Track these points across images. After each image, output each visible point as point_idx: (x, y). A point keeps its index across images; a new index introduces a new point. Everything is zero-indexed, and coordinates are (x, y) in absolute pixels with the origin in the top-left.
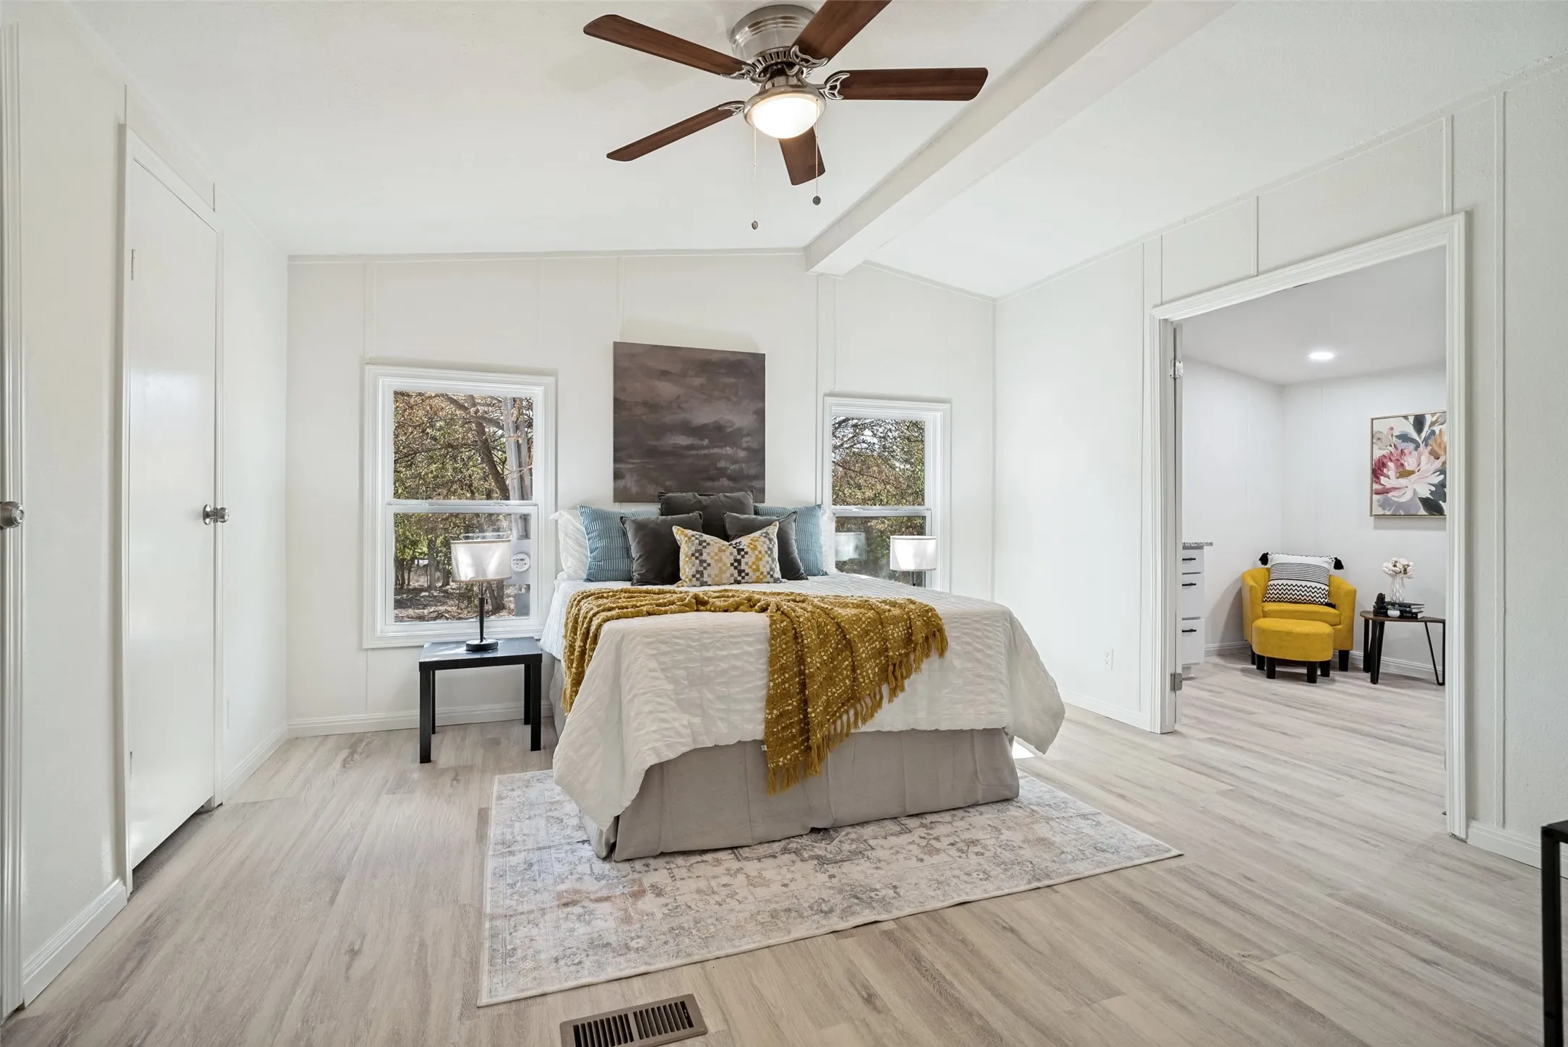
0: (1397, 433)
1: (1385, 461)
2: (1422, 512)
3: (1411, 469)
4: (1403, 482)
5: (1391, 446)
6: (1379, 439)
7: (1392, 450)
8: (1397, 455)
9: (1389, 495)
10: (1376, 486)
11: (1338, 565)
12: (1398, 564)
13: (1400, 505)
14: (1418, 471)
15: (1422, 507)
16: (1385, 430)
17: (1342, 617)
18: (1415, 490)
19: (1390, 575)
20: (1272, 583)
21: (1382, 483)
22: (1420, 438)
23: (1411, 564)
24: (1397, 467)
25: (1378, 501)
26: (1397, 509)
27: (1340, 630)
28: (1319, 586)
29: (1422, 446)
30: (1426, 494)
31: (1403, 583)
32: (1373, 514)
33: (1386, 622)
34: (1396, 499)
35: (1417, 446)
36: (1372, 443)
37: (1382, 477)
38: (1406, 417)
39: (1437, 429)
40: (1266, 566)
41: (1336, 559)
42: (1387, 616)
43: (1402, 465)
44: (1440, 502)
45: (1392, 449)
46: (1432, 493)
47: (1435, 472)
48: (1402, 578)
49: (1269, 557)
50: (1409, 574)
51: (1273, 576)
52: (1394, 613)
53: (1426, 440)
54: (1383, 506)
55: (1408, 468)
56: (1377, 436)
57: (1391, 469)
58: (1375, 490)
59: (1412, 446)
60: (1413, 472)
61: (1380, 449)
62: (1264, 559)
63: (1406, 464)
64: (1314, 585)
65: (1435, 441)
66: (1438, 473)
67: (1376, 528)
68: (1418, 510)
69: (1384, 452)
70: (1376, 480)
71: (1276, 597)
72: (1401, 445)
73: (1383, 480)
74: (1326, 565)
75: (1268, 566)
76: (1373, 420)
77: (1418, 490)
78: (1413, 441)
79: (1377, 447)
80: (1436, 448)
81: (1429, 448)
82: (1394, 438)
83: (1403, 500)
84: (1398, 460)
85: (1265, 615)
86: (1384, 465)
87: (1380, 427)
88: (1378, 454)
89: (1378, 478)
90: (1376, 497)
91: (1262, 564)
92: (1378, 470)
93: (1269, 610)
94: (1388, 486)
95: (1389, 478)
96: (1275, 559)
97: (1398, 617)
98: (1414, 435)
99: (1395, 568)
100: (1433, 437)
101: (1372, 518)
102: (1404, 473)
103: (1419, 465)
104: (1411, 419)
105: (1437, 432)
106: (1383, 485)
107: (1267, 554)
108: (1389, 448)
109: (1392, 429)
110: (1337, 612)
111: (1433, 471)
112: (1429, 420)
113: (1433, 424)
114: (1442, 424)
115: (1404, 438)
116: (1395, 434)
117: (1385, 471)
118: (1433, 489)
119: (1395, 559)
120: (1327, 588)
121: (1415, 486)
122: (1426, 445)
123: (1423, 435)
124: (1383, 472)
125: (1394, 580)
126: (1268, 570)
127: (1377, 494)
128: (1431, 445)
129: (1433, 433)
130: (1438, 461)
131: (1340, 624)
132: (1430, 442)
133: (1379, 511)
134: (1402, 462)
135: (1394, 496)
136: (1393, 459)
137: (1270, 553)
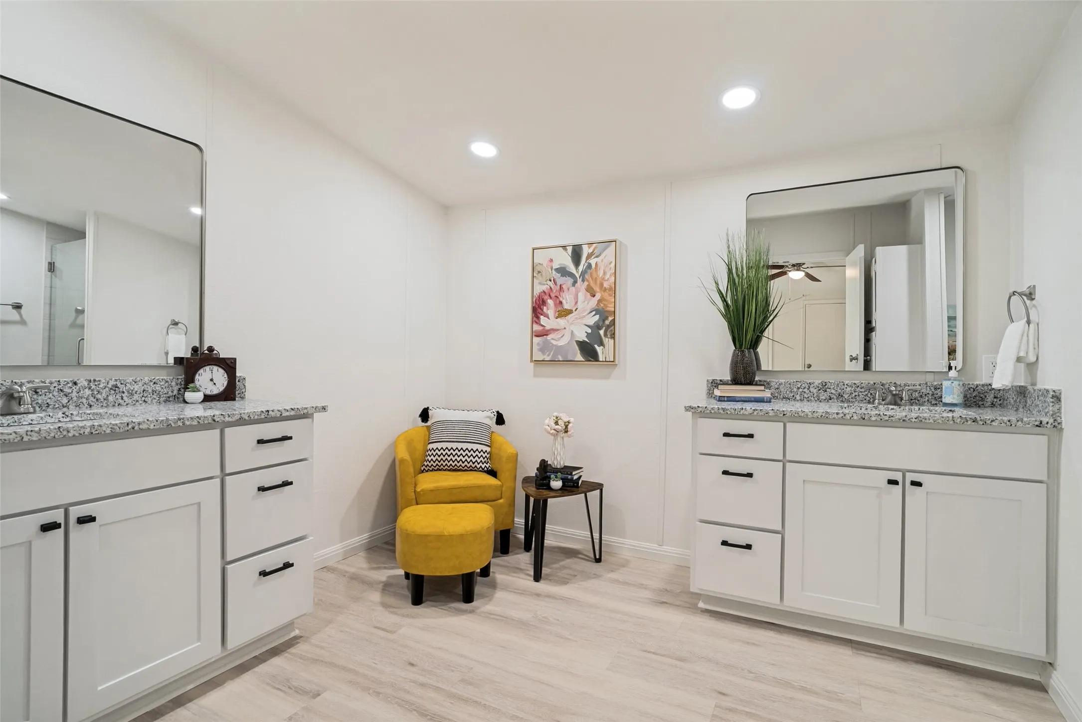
0: (556, 266)
1: (545, 297)
2: (579, 357)
3: (569, 308)
4: (562, 322)
5: (550, 280)
6: (539, 272)
7: (552, 286)
8: (557, 291)
9: (549, 337)
10: (537, 328)
11: (500, 420)
12: (560, 422)
13: (559, 349)
14: (576, 310)
15: (579, 351)
16: (545, 263)
17: (504, 489)
18: (572, 331)
19: (552, 434)
20: (431, 446)
21: (542, 323)
22: (577, 272)
23: (572, 420)
24: (555, 305)
25: (538, 344)
26: (555, 355)
27: (501, 505)
28: (480, 447)
29: (579, 281)
30: (582, 337)
31: (563, 445)
32: (533, 359)
33: (549, 500)
34: (554, 343)
35: (575, 282)
36: (533, 277)
37: (542, 317)
38: (564, 247)
39: (593, 261)
40: (426, 424)
41: (498, 412)
42: (549, 488)
43: (561, 303)
44: (596, 346)
45: (551, 284)
46: (588, 335)
47: (591, 312)
48: (563, 438)
49: (430, 413)
50: (569, 433)
51: (434, 437)
52: (556, 484)
53: (583, 274)
54: (542, 350)
55: (567, 306)
56: (538, 268)
57: (550, 308)
58: (535, 332)
59: (570, 281)
60: (570, 312)
61: (540, 284)
62: (425, 415)
63: (564, 302)
64: (475, 447)
65: (591, 276)
66: (594, 313)
67: (536, 375)
68: (575, 355)
69: (544, 288)
70: (537, 320)
71: (435, 465)
72: (561, 280)
73: (543, 320)
74: (488, 421)
75: (429, 423)
76: (534, 250)
77: (576, 333)
78: (571, 275)
79: (538, 281)
80: (592, 284)
81: (586, 283)
82: (554, 272)
83: (561, 343)
84: (557, 297)
85: (419, 499)
86: (544, 303)
87: (541, 258)
88: (539, 289)
89: (538, 318)
90: (536, 340)
91: (423, 421)
92: (537, 310)
93: (422, 490)
94: (548, 327)
95: (549, 318)
96: (436, 415)
97: (561, 489)
98: (572, 268)
99: (557, 427)
100: (589, 271)
101: (533, 364)
102: (563, 313)
103: (576, 303)
104: (570, 249)
105: (593, 266)
106: (542, 326)
107: (428, 407)
108: (549, 283)
109: (551, 260)
110: (499, 483)
111: (589, 312)
112: (586, 251)
113: (589, 256)
114: (597, 257)
115: (563, 271)
116: (554, 268)
117: (545, 309)
118: (589, 331)
119: (556, 414)
120: (488, 449)
121: (573, 328)
122: (583, 281)
123: (581, 268)
124: (542, 310)
125: (555, 439)
126: (428, 427)
127: (537, 336)
128: (588, 281)
129: (590, 266)
130: (594, 299)
131: (501, 498)
132: (586, 276)
133: (538, 356)
134: (561, 299)
135: (553, 339)
136: (553, 295)
137: (430, 408)
